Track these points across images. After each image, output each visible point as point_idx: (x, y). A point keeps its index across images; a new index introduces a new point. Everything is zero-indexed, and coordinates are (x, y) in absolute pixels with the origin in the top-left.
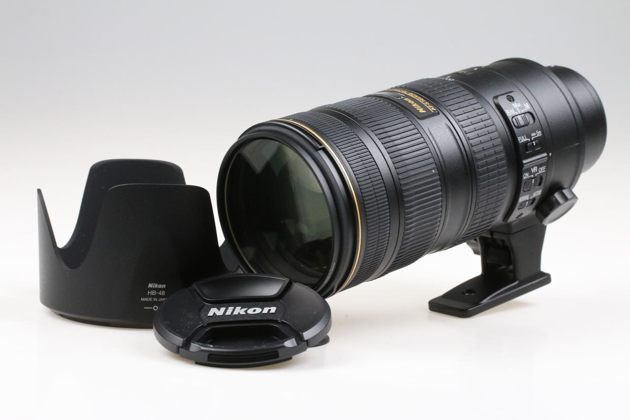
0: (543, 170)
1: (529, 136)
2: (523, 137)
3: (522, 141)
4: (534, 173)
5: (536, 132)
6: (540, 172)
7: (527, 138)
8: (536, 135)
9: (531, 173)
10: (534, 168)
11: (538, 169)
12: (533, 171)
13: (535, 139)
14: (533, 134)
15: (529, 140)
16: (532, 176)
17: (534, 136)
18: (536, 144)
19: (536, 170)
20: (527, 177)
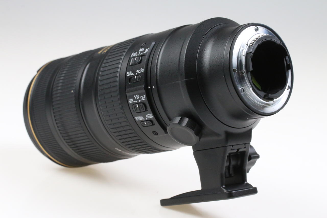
0: (144, 98)
1: (134, 72)
2: (130, 72)
3: (129, 75)
4: (138, 100)
5: (140, 70)
6: (142, 100)
7: (133, 73)
8: (140, 71)
9: (134, 99)
10: (136, 96)
11: (140, 97)
12: (136, 98)
13: (138, 75)
14: (138, 71)
15: (134, 74)
16: (137, 102)
17: (138, 72)
18: (137, 78)
19: (138, 97)
20: (132, 101)
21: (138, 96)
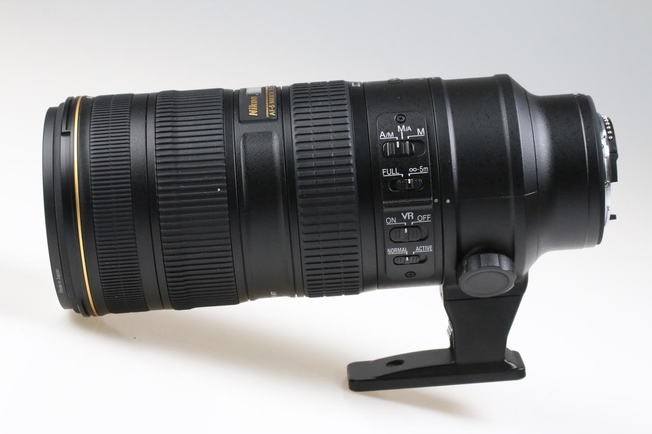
0: (426, 219)
1: (403, 171)
2: (392, 170)
3: (389, 175)
4: (409, 221)
5: (418, 168)
6: (420, 221)
8: (419, 171)
9: (400, 220)
10: (408, 213)
11: (415, 216)
12: (405, 218)
13: (412, 177)
14: (412, 170)
15: (402, 175)
16: (405, 224)
17: (413, 172)
18: (412, 182)
19: (412, 216)
20: (394, 222)
21: (410, 214)
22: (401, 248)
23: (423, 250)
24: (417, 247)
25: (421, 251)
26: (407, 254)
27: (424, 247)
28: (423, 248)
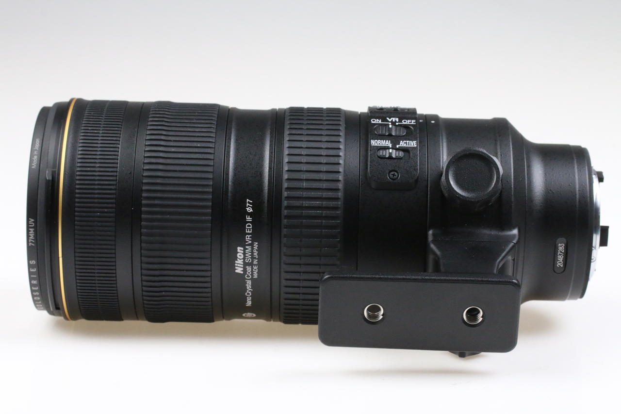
16: (390, 124)
22: (385, 141)
23: (407, 145)
24: (401, 141)
25: (405, 145)
26: (391, 147)
27: (408, 142)
28: (406, 143)
